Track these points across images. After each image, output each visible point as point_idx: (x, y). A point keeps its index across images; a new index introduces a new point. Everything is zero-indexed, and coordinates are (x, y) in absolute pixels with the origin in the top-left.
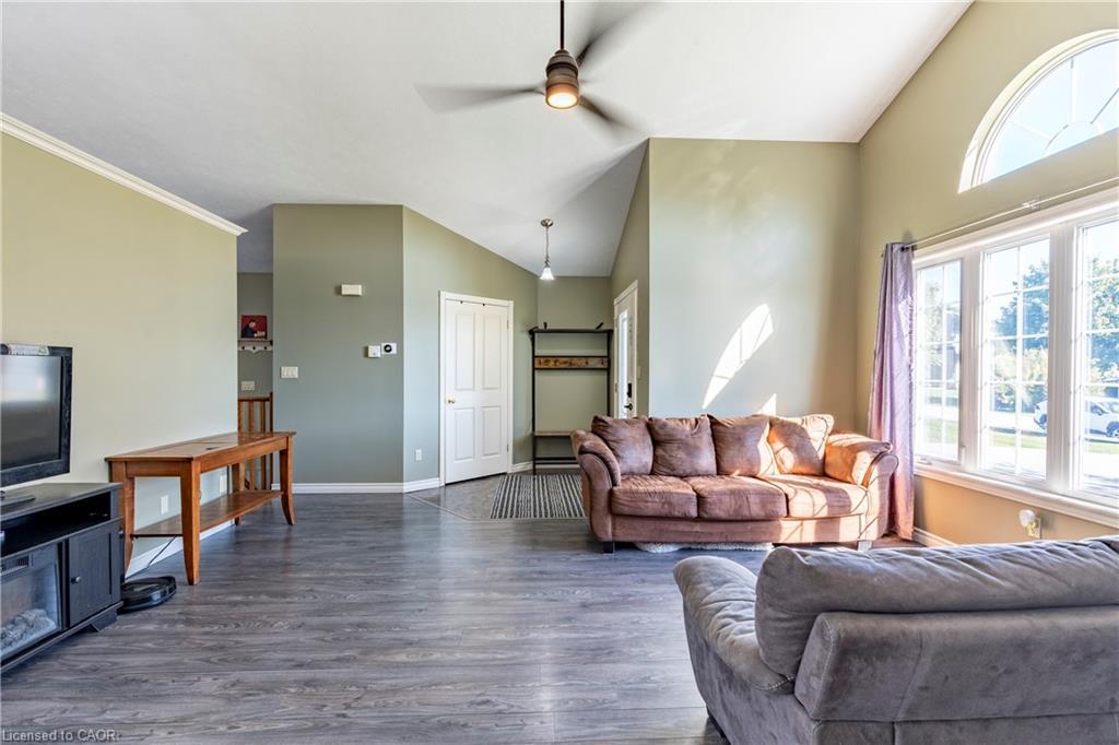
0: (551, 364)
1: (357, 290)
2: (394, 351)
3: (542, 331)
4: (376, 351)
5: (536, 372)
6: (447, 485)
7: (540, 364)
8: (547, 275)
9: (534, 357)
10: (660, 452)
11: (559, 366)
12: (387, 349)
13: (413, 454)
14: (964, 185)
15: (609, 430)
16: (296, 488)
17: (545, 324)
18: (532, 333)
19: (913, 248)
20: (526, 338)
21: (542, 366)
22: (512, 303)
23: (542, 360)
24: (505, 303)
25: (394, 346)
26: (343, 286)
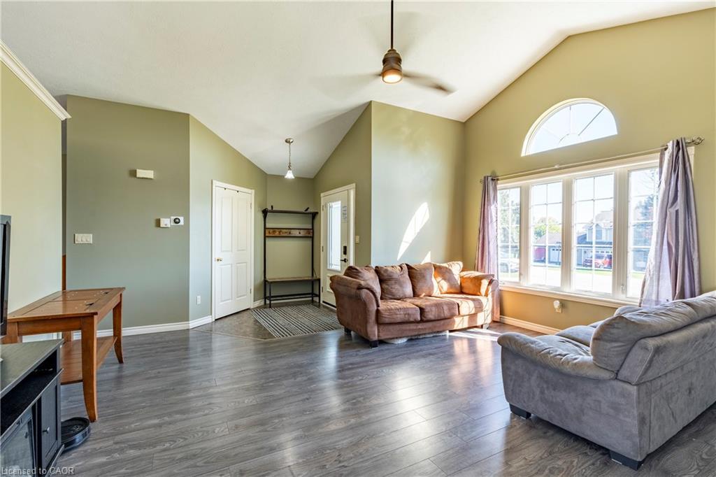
0: (277, 234)
1: (149, 174)
2: (182, 223)
3: (270, 212)
4: (166, 222)
5: (267, 239)
6: (216, 320)
7: (269, 234)
8: (290, 175)
9: (265, 228)
10: (385, 286)
11: (282, 235)
12: (176, 221)
13: (196, 299)
14: (523, 154)
15: (360, 274)
16: (126, 332)
17: (272, 207)
18: (265, 212)
19: (498, 180)
20: (261, 215)
21: (271, 235)
22: (253, 191)
23: (271, 231)
24: (250, 191)
25: (182, 219)
26: (138, 170)
